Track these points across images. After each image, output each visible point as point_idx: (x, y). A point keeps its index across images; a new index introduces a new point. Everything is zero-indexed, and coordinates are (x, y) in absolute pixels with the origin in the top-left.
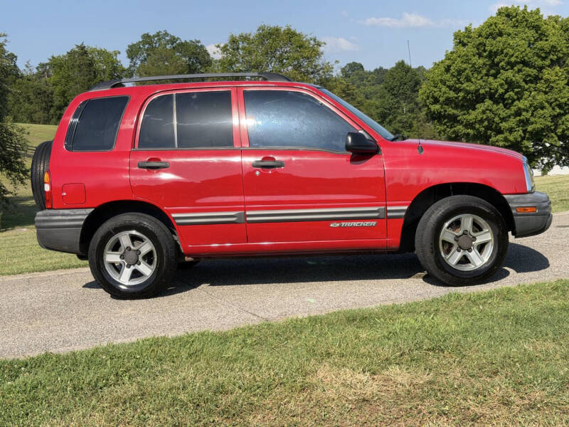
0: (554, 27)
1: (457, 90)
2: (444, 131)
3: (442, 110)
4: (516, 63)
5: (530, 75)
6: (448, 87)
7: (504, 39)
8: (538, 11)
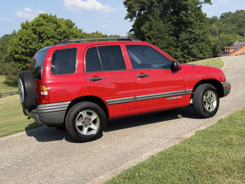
1: (26, 48)
2: (21, 66)
3: (20, 57)
4: (50, 37)
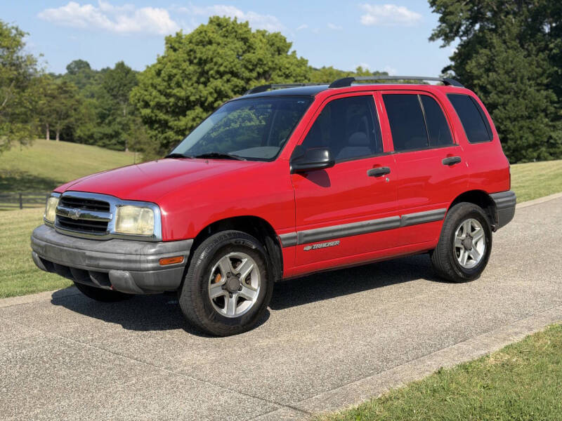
0: (261, 41)
1: (168, 96)
2: (156, 136)
3: (153, 115)
4: (225, 73)
5: (237, 86)
6: (159, 91)
7: (214, 47)
8: (246, 25)
